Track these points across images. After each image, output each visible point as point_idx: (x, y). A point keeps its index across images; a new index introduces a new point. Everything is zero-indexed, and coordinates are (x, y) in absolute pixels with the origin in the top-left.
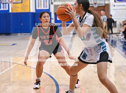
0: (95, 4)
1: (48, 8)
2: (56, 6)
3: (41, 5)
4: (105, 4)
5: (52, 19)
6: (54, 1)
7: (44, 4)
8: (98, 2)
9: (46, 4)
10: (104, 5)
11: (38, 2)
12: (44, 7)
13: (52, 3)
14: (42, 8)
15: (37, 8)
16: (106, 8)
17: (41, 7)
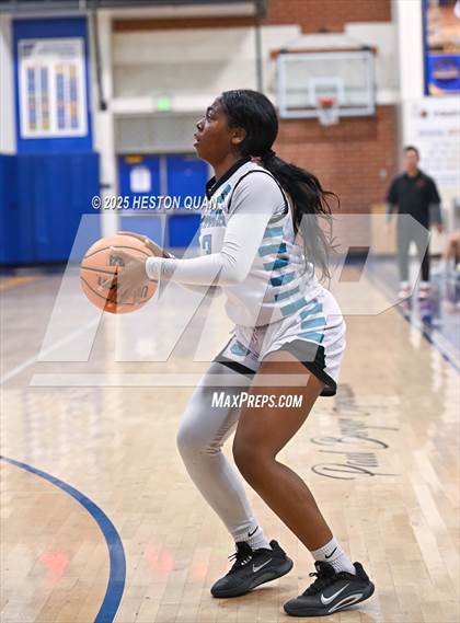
0: (327, 105)
1: (82, 131)
2: (121, 121)
3: (46, 114)
4: (378, 107)
5: (107, 186)
6: (116, 94)
7: (61, 112)
8: (342, 98)
9: (74, 110)
10: (370, 111)
11: (32, 101)
12: (61, 125)
13: (103, 106)
14: (54, 131)
15: (26, 133)
16: (381, 127)
17: (46, 126)
